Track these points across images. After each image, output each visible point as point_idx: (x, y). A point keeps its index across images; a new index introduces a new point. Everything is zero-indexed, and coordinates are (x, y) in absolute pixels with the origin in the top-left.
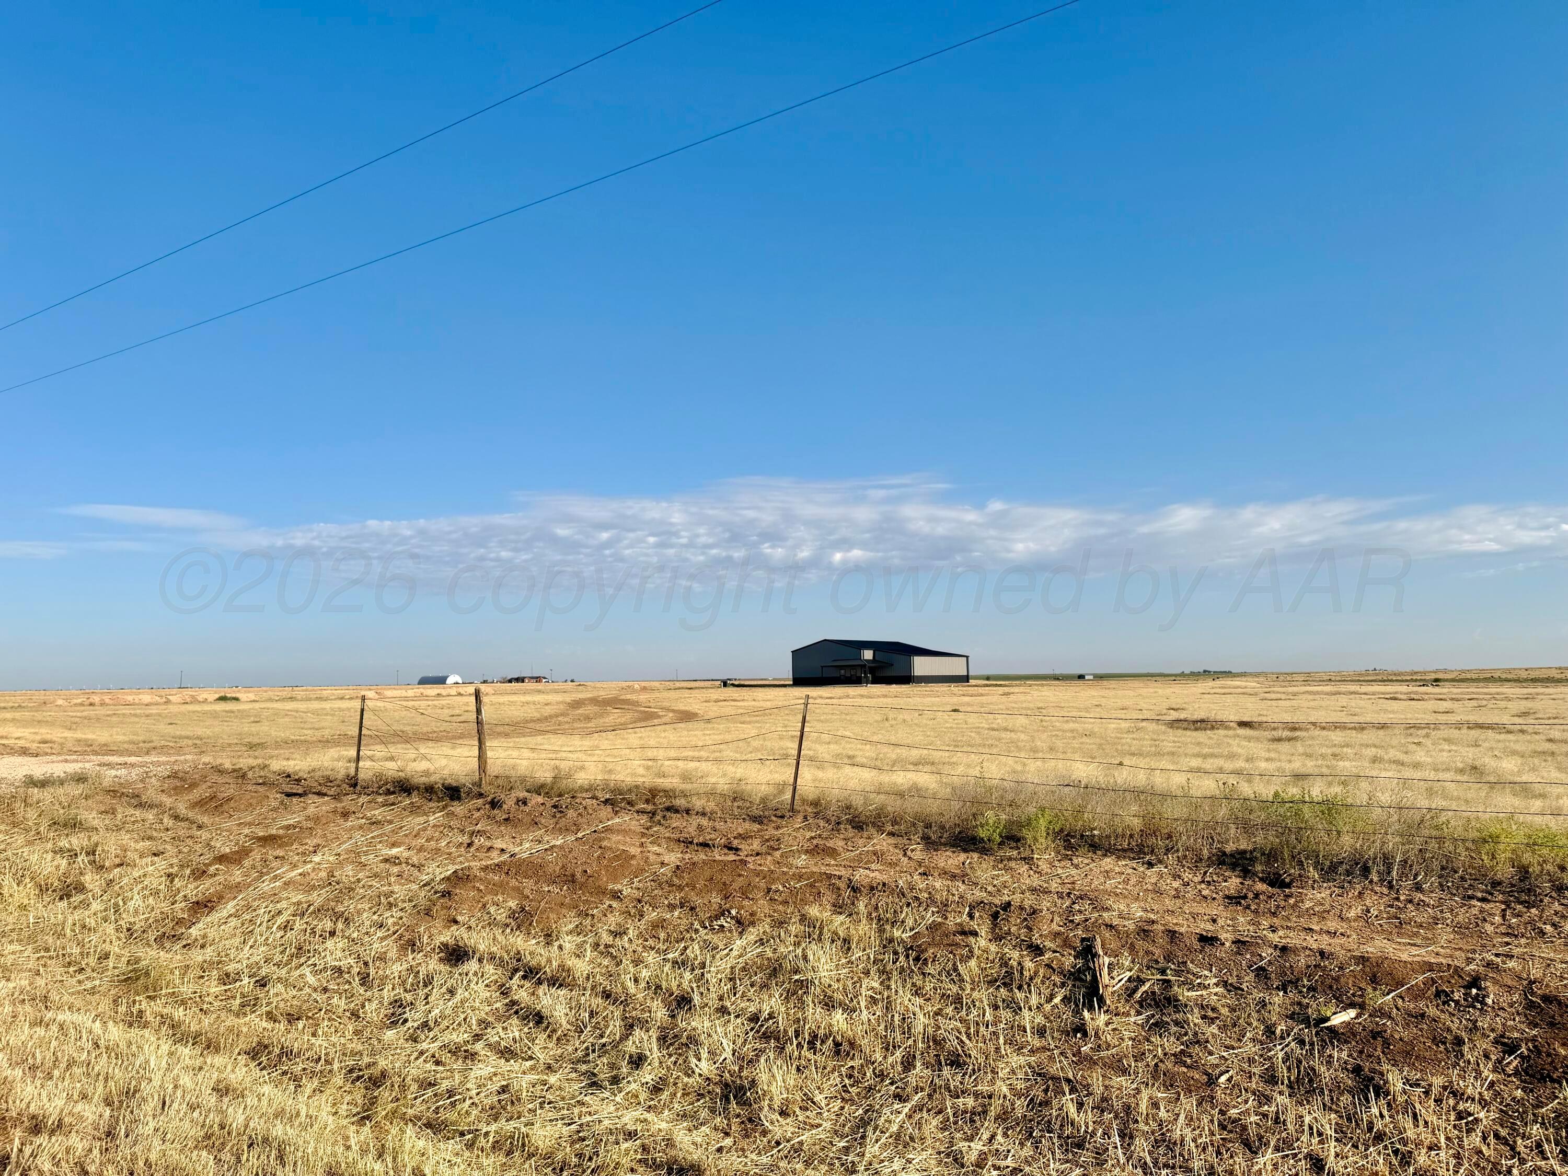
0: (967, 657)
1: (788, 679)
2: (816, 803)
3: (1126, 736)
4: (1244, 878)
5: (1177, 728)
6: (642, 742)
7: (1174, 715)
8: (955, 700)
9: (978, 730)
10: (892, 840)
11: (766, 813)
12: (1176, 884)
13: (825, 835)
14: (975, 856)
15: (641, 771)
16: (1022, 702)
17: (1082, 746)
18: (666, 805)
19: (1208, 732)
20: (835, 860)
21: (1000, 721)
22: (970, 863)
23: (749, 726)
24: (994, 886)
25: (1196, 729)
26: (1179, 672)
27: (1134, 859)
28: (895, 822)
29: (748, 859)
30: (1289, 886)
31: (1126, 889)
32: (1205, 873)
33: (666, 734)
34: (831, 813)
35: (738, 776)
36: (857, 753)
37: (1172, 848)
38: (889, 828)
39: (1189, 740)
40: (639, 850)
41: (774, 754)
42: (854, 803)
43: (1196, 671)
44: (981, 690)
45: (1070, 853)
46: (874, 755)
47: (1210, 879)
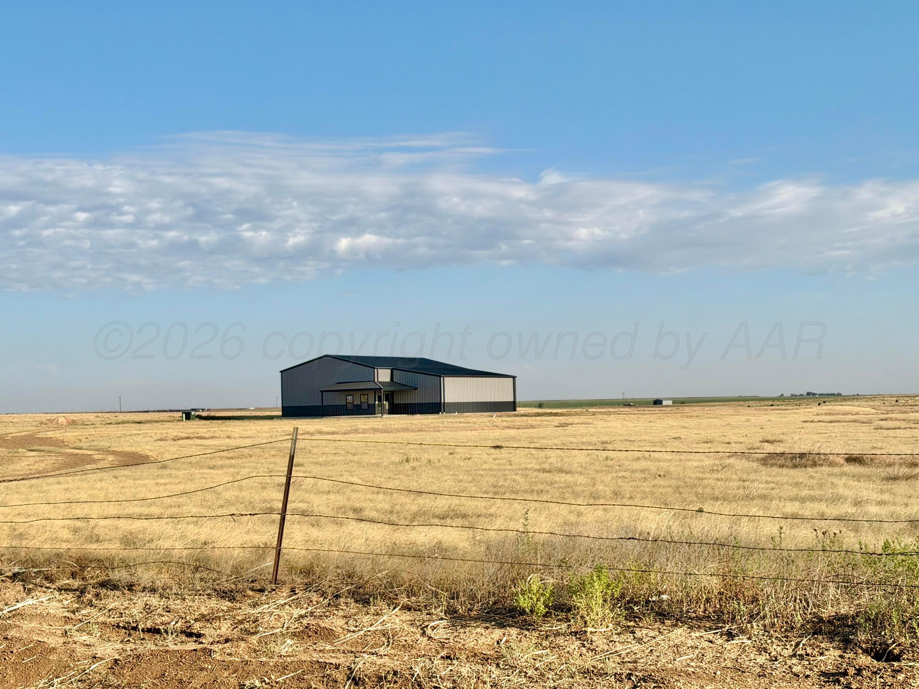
0: (514, 378)
1: (276, 409)
2: (307, 572)
3: (708, 476)
4: (845, 650)
5: (772, 465)
6: (68, 496)
7: (769, 448)
8: (498, 433)
9: (524, 472)
10: (407, 616)
11: (240, 586)
12: (762, 659)
13: (318, 612)
14: (514, 631)
15: (66, 534)
16: (582, 435)
17: (655, 490)
18: (100, 579)
19: (810, 469)
20: (332, 644)
21: (554, 457)
22: (507, 641)
23: (220, 472)
24: (537, 669)
25: (795, 466)
26: (777, 395)
27: (710, 629)
28: (411, 593)
29: (214, 647)
30: (897, 658)
31: (701, 668)
32: (797, 644)
33: (104, 484)
34: (327, 583)
35: (202, 538)
36: (364, 505)
37: (758, 614)
38: (404, 600)
39: (785, 480)
40: (61, 640)
41: (254, 508)
42: (358, 570)
43: (798, 393)
44: (531, 421)
45: (632, 624)
46: (387, 507)
47: (803, 652)
